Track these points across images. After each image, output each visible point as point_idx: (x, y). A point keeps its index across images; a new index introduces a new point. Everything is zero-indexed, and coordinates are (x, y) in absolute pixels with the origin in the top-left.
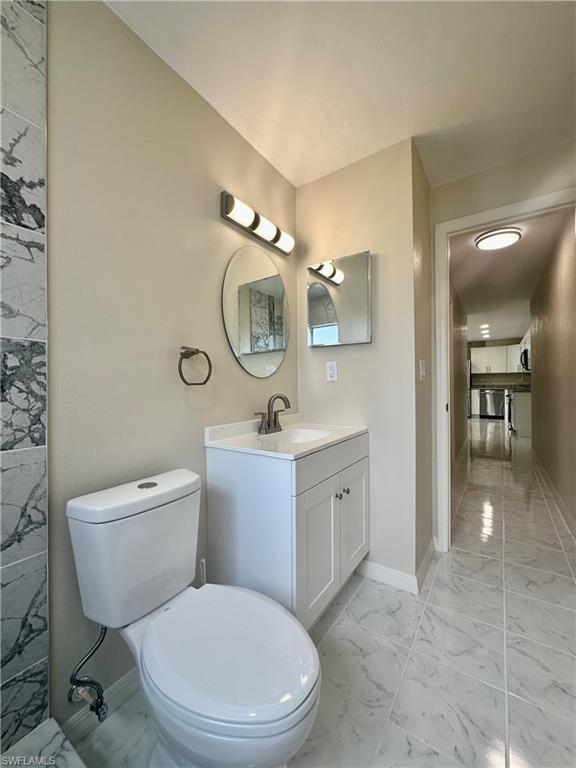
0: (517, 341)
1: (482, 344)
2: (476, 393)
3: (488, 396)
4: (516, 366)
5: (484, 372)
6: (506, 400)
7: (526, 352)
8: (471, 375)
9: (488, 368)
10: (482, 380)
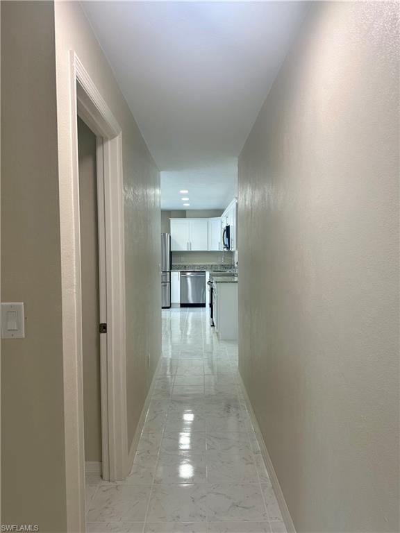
0: (218, 213)
1: (182, 214)
2: (176, 276)
3: (189, 279)
4: (217, 244)
5: (185, 249)
6: (208, 287)
7: (228, 228)
8: (171, 253)
9: (189, 244)
10: (183, 258)
